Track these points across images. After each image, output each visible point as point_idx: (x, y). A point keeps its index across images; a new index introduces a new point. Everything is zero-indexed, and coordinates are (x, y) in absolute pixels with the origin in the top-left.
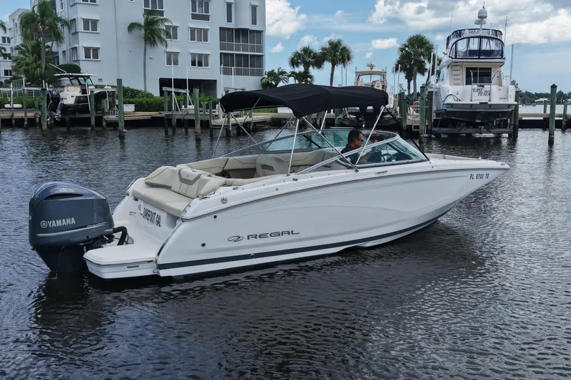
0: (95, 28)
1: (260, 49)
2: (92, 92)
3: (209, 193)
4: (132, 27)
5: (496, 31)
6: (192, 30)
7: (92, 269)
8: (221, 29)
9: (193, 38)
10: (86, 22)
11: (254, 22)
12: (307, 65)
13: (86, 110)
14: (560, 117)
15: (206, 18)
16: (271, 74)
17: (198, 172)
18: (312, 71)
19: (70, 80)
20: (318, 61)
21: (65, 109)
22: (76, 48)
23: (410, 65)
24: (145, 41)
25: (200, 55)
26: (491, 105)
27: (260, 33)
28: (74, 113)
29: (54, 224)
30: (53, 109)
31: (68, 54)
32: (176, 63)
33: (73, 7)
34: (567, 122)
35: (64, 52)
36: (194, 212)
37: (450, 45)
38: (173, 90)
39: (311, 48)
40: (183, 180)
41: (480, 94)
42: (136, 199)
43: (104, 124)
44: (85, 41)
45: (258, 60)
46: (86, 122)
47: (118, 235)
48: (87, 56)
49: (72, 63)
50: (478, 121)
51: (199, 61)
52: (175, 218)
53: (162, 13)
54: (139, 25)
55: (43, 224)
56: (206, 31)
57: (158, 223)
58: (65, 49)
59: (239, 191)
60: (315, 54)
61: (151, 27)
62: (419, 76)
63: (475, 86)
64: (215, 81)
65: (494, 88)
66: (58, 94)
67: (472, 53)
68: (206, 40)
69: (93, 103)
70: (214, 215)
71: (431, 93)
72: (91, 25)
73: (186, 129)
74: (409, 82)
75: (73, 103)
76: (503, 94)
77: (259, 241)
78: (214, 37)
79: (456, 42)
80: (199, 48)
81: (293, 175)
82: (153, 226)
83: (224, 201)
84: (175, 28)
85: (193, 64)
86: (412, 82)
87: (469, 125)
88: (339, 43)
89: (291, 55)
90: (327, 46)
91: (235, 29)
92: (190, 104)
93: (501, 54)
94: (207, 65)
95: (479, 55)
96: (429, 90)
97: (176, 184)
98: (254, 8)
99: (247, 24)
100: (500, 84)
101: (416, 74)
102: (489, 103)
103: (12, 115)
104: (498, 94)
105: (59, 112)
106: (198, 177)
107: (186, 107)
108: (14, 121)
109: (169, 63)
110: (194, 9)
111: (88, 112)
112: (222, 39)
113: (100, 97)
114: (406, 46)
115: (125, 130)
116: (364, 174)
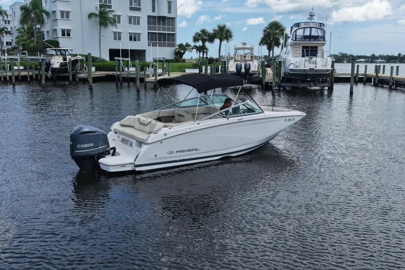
0: (68, 17)
1: (173, 29)
2: (70, 60)
3: (157, 131)
4: (91, 16)
5: (321, 24)
6: (130, 18)
7: (103, 167)
8: (149, 17)
9: (130, 23)
10: (62, 12)
11: (170, 12)
12: (204, 41)
13: (66, 71)
14: (363, 75)
15: (139, 10)
16: (181, 46)
17: (149, 120)
18: (207, 44)
19: (56, 52)
20: (211, 38)
21: (54, 70)
22: (56, 29)
23: (270, 40)
24: (100, 25)
25: (135, 34)
26: (316, 70)
27: (173, 19)
28: (59, 73)
29: (84, 146)
30: (47, 70)
31: (50, 33)
32: (120, 39)
33: (54, 3)
34: (367, 79)
35: (48, 32)
36: (152, 140)
37: (293, 32)
38: (121, 59)
39: (206, 30)
40: (141, 123)
41: (310, 63)
42: (116, 133)
43: (77, 80)
44: (62, 25)
45: (172, 37)
46: (67, 78)
47: (112, 151)
48: (63, 35)
49: (54, 39)
50: (309, 80)
51: (134, 37)
52: (140, 143)
53: (110, 7)
54: (96, 15)
55: (78, 146)
56: (139, 18)
57: (131, 145)
58: (48, 30)
59: (172, 130)
60: (209, 34)
61: (103, 15)
62: (275, 48)
63: (307, 58)
64: (145, 51)
65: (319, 59)
66: (50, 61)
67: (305, 37)
68: (139, 23)
69: (71, 67)
70: (161, 141)
71: (280, 62)
72: (65, 15)
73: (129, 83)
74: (269, 51)
75: (59, 67)
76: (324, 63)
77: (182, 154)
78: (144, 22)
79: (296, 31)
80: (134, 29)
81: (197, 122)
82: (128, 147)
83: (165, 135)
84: (119, 17)
85: (131, 39)
86: (271, 52)
87: (303, 81)
88: (224, 26)
89: (194, 35)
90: (217, 28)
91: (158, 17)
92: (131, 67)
93: (324, 38)
94: (139, 40)
95: (310, 39)
96: (280, 60)
97: (137, 125)
98: (170, 3)
99: (165, 13)
100: (323, 57)
101: (273, 47)
102: (315, 69)
103: (19, 74)
104: (321, 63)
105: (50, 72)
106: (150, 122)
107: (128, 69)
108: (20, 78)
109: (115, 39)
110: (131, 4)
111: (68, 72)
112: (149, 23)
113: (75, 62)
114: (267, 29)
115: (93, 85)
116: (232, 120)
